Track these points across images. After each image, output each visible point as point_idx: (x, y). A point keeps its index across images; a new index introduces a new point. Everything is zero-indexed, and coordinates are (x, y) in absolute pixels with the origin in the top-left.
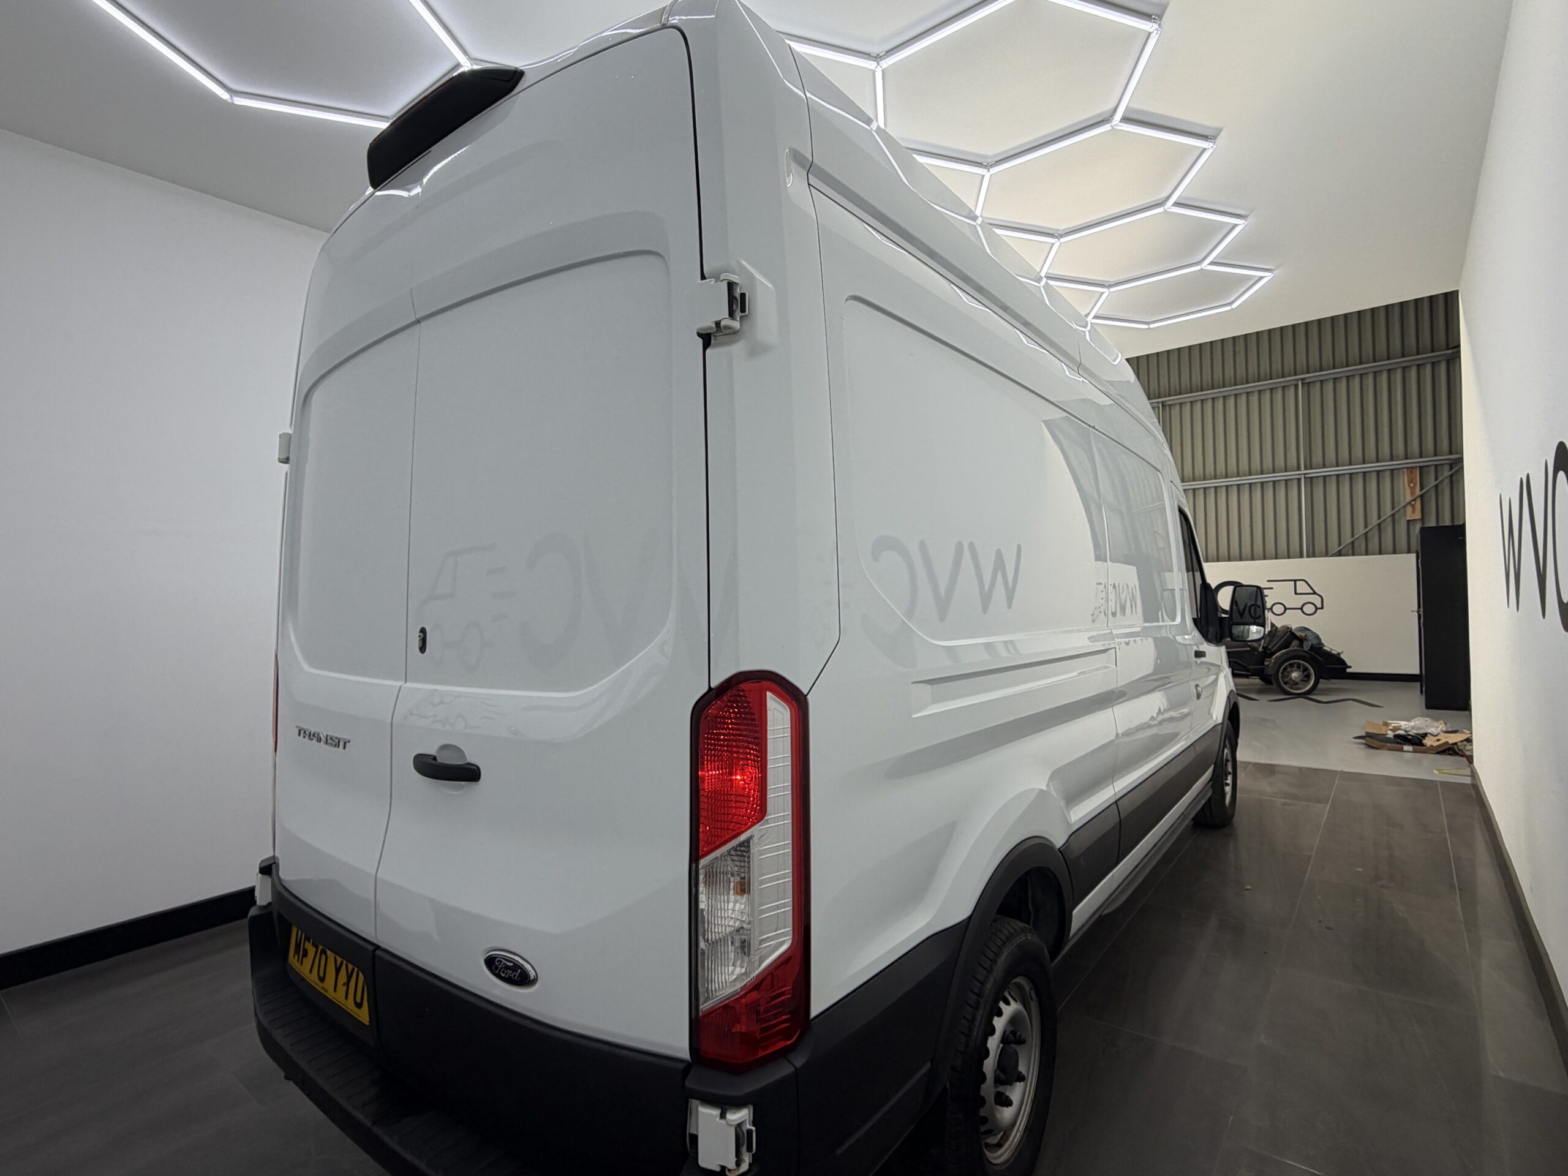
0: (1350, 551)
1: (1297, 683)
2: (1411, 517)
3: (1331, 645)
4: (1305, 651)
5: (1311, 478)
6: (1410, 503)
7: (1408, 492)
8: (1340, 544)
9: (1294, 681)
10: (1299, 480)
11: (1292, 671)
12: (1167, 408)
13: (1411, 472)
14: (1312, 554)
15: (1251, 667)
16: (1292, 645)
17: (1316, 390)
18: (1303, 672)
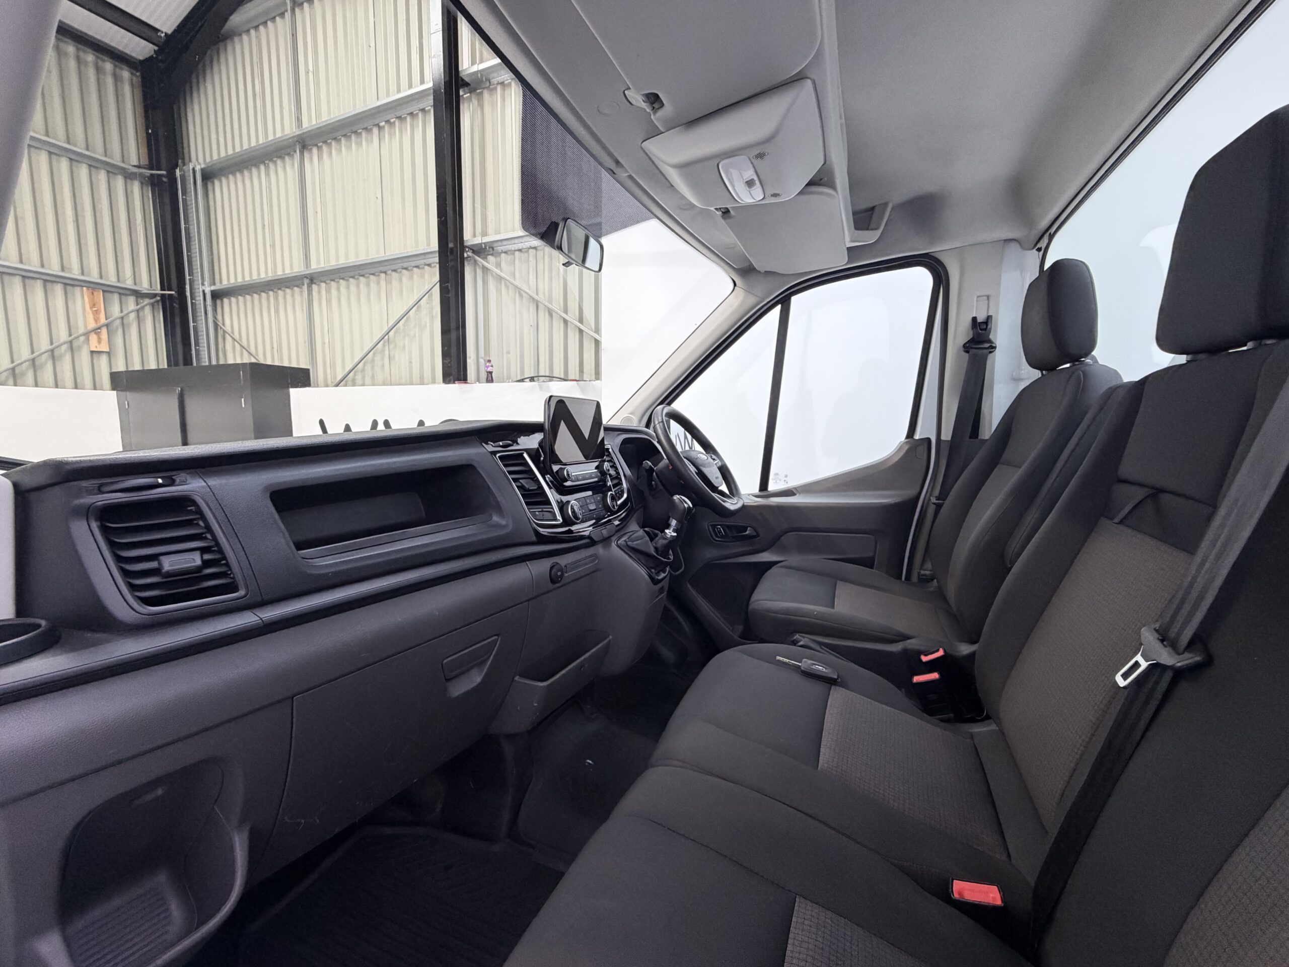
2: (96, 347)
6: (94, 330)
7: (90, 318)
13: (93, 293)
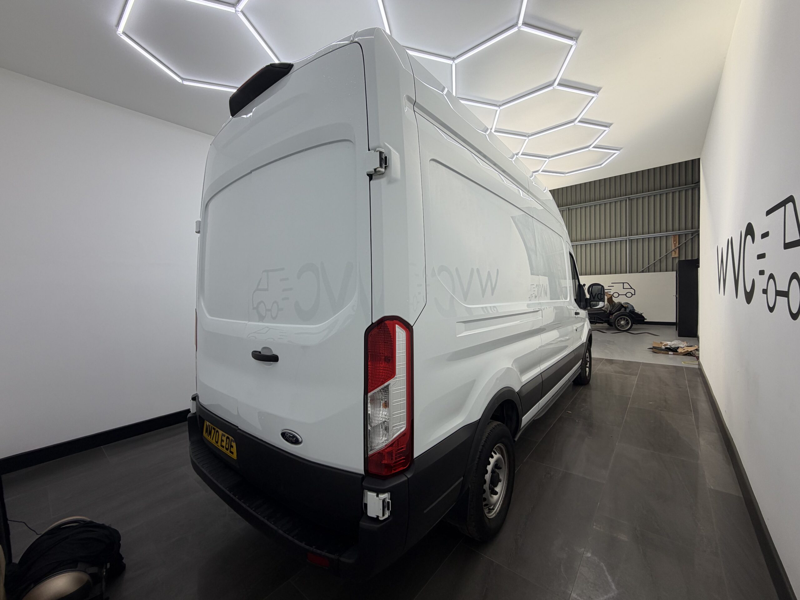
0: (647, 271)
1: (623, 326)
2: (674, 256)
3: (638, 310)
4: (627, 313)
5: (631, 240)
6: (674, 250)
7: (673, 245)
8: (643, 268)
9: (622, 325)
10: (626, 240)
11: (621, 321)
12: (570, 210)
13: (675, 237)
14: (631, 272)
15: (604, 319)
16: (622, 310)
17: (634, 202)
18: (626, 321)
